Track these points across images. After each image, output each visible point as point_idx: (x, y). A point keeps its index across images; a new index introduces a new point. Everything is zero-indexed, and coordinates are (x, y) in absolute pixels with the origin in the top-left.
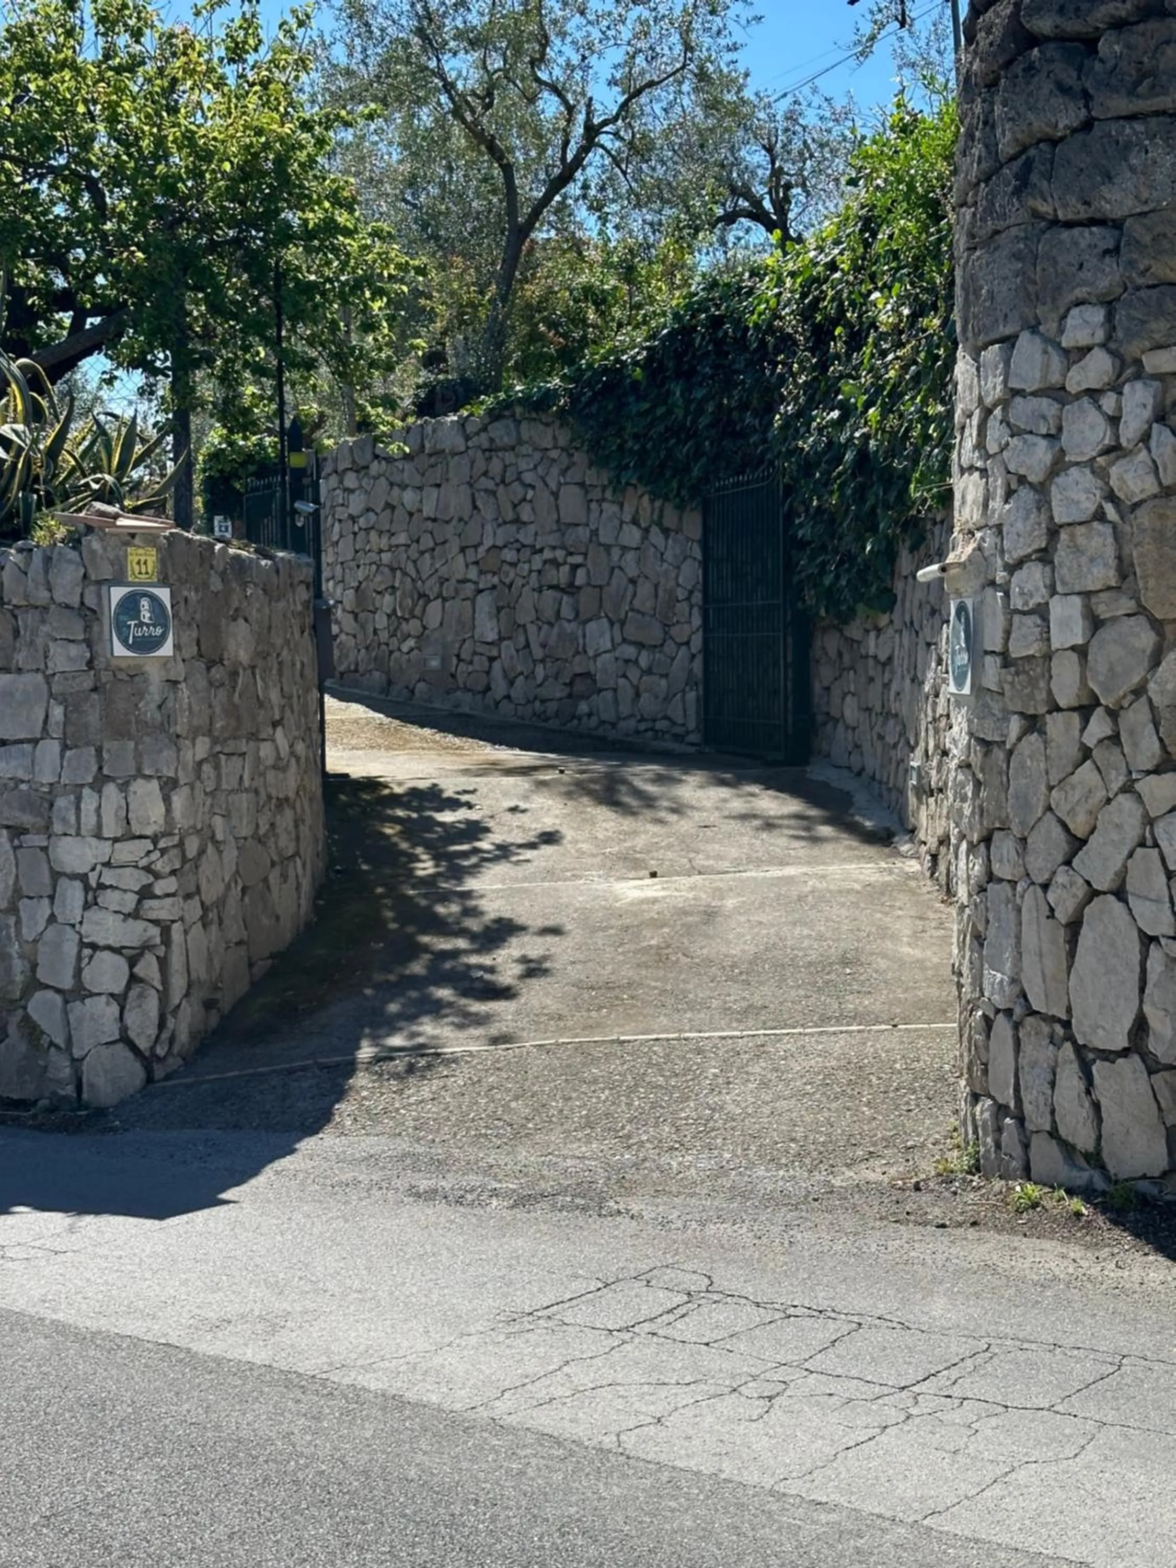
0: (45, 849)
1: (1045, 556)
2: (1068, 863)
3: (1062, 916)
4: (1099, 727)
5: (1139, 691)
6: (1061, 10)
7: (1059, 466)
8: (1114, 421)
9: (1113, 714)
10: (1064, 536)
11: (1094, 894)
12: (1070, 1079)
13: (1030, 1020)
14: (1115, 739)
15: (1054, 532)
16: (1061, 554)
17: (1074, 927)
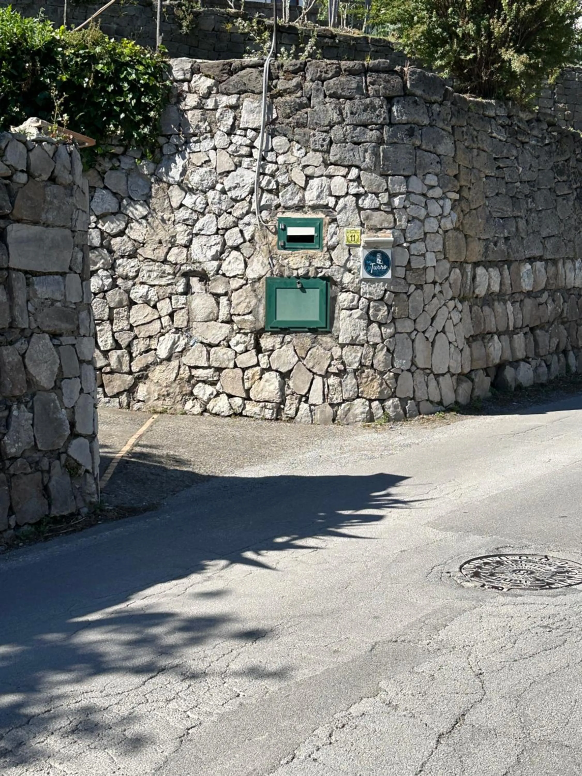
0: (73, 345)
1: (424, 240)
2: (431, 325)
3: (431, 340)
4: (438, 288)
5: (447, 279)
6: (424, 91)
7: (428, 216)
8: (442, 207)
9: (441, 284)
10: (428, 235)
11: (437, 333)
12: (433, 383)
13: (418, 371)
14: (441, 292)
15: (425, 234)
16: (428, 241)
17: (433, 343)
